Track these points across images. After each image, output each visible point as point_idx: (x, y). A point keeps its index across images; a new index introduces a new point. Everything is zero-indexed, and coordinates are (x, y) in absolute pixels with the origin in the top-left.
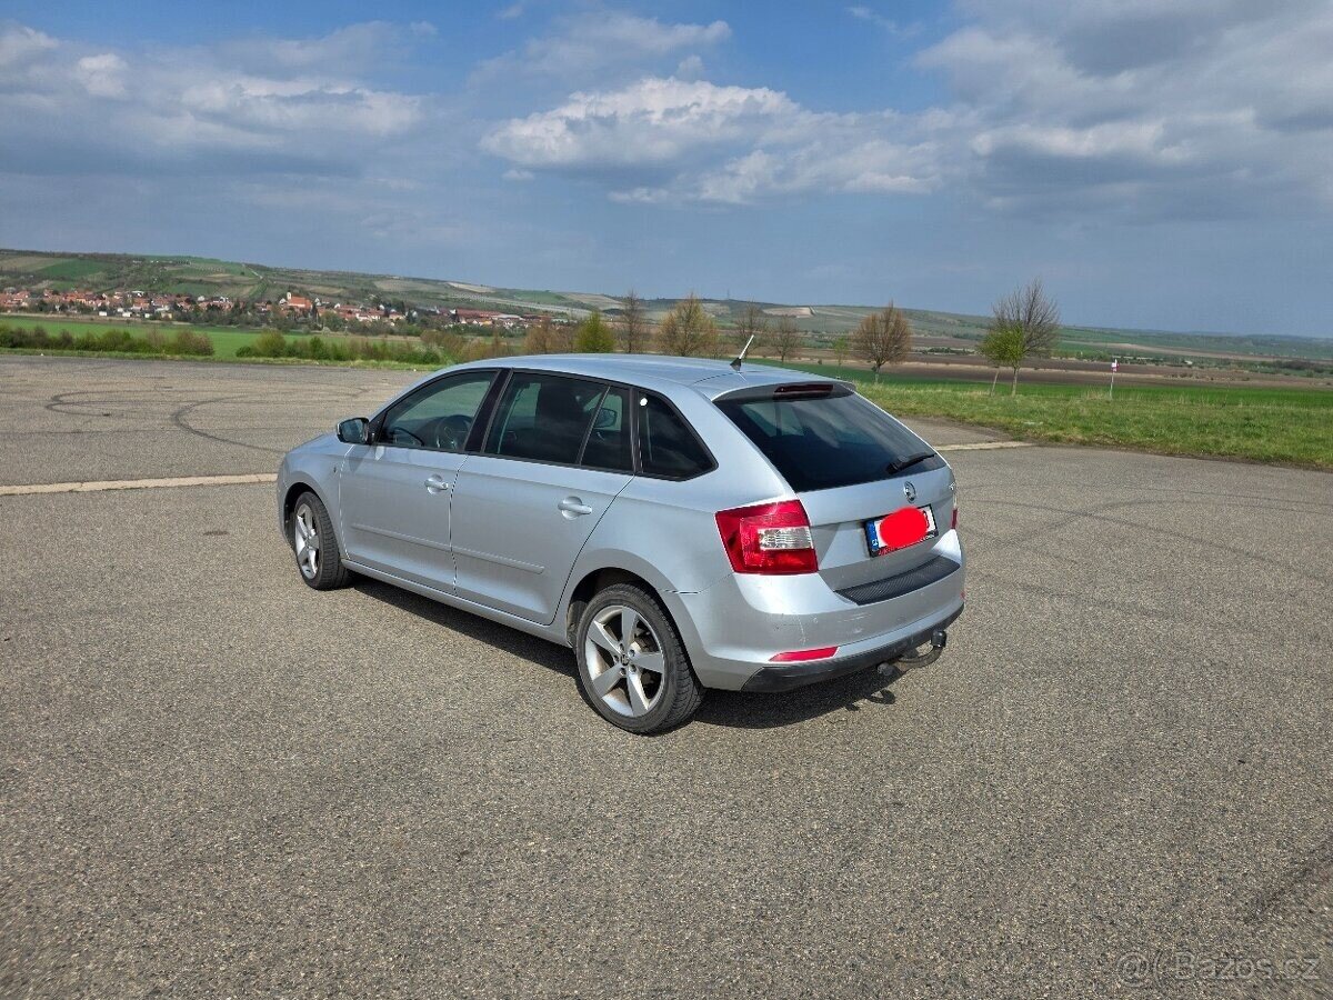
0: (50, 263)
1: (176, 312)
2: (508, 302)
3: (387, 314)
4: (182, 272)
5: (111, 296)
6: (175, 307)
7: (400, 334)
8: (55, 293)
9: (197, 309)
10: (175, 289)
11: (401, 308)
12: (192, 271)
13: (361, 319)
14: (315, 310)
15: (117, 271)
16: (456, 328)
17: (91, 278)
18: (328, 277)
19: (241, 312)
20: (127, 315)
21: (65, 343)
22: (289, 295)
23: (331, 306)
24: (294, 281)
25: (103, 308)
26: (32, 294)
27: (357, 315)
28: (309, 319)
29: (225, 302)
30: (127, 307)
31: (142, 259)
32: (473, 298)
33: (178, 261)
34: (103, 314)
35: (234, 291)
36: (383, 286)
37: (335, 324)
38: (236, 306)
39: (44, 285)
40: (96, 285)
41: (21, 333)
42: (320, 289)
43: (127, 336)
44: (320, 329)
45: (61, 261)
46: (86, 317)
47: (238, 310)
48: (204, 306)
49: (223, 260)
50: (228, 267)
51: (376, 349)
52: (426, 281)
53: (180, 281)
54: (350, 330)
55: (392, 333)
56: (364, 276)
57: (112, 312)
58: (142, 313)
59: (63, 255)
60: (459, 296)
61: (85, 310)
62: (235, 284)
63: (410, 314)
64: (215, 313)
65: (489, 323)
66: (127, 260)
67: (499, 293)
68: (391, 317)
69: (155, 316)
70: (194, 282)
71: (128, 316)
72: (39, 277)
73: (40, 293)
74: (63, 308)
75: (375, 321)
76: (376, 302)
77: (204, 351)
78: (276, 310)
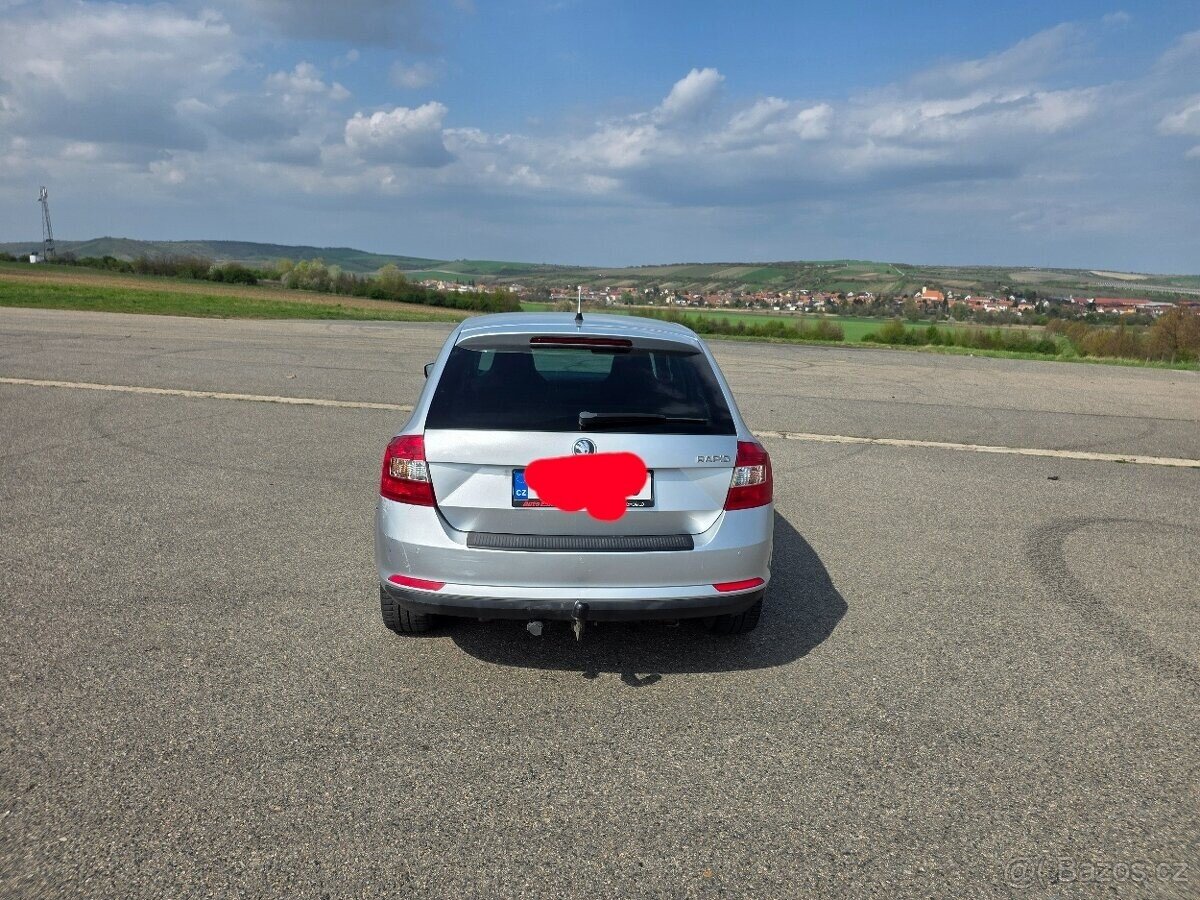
0: (750, 270)
1: (829, 306)
2: (1162, 289)
3: (1016, 304)
4: (840, 273)
5: (784, 294)
6: (828, 301)
7: (1025, 323)
8: (748, 293)
9: (846, 303)
10: (832, 287)
11: (1031, 297)
12: (848, 272)
13: (988, 309)
14: (946, 302)
15: (792, 275)
16: (1089, 316)
17: (774, 281)
18: (964, 272)
19: (879, 305)
20: (793, 309)
21: (740, 331)
22: (924, 289)
23: (963, 298)
24: (931, 277)
25: (777, 305)
26: (734, 294)
27: (986, 307)
28: (940, 310)
29: (869, 297)
30: (794, 302)
31: (811, 264)
32: (1118, 286)
33: (838, 265)
34: (777, 309)
35: (877, 288)
36: (1016, 277)
37: (962, 314)
38: (877, 300)
39: (742, 288)
40: (776, 286)
41: (714, 323)
42: (955, 283)
43: (782, 325)
44: (946, 319)
45: (759, 269)
46: (765, 311)
47: (878, 302)
48: (850, 300)
49: (875, 261)
50: (877, 267)
51: (988, 337)
52: (1066, 272)
53: (837, 281)
54: (975, 320)
55: (1018, 322)
56: (1000, 269)
57: (782, 306)
58: (804, 306)
59: (758, 265)
60: (1101, 285)
61: (765, 305)
62: (880, 281)
63: (1041, 304)
64: (859, 307)
65: (1131, 311)
66: (802, 265)
67: (1152, 281)
68: (1019, 307)
69: (813, 309)
70: (848, 281)
71: (791, 309)
72: (740, 282)
73: (739, 294)
74: (751, 305)
75: (1002, 311)
76: (1008, 293)
77: (837, 336)
78: (910, 303)
